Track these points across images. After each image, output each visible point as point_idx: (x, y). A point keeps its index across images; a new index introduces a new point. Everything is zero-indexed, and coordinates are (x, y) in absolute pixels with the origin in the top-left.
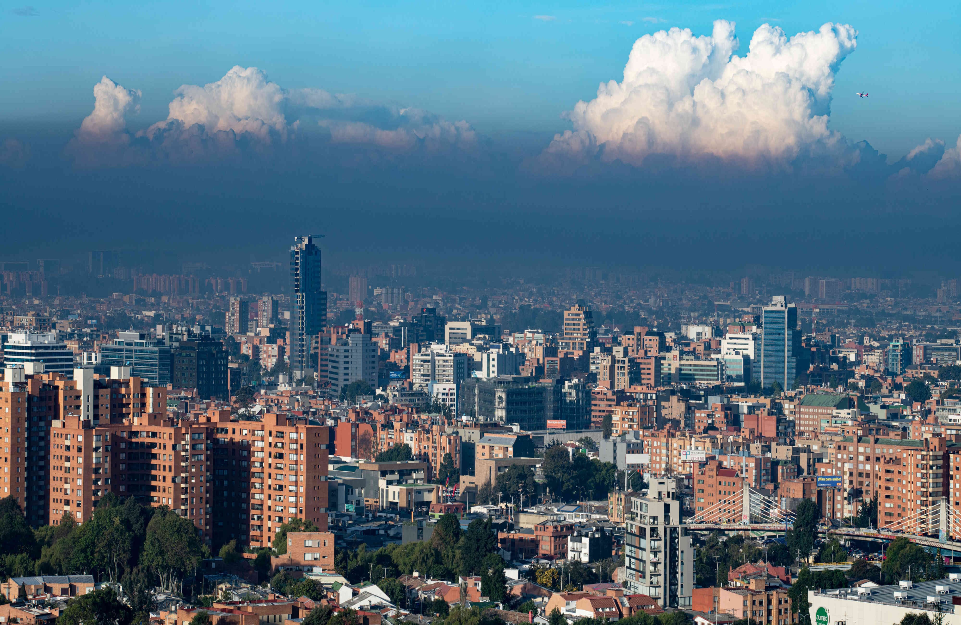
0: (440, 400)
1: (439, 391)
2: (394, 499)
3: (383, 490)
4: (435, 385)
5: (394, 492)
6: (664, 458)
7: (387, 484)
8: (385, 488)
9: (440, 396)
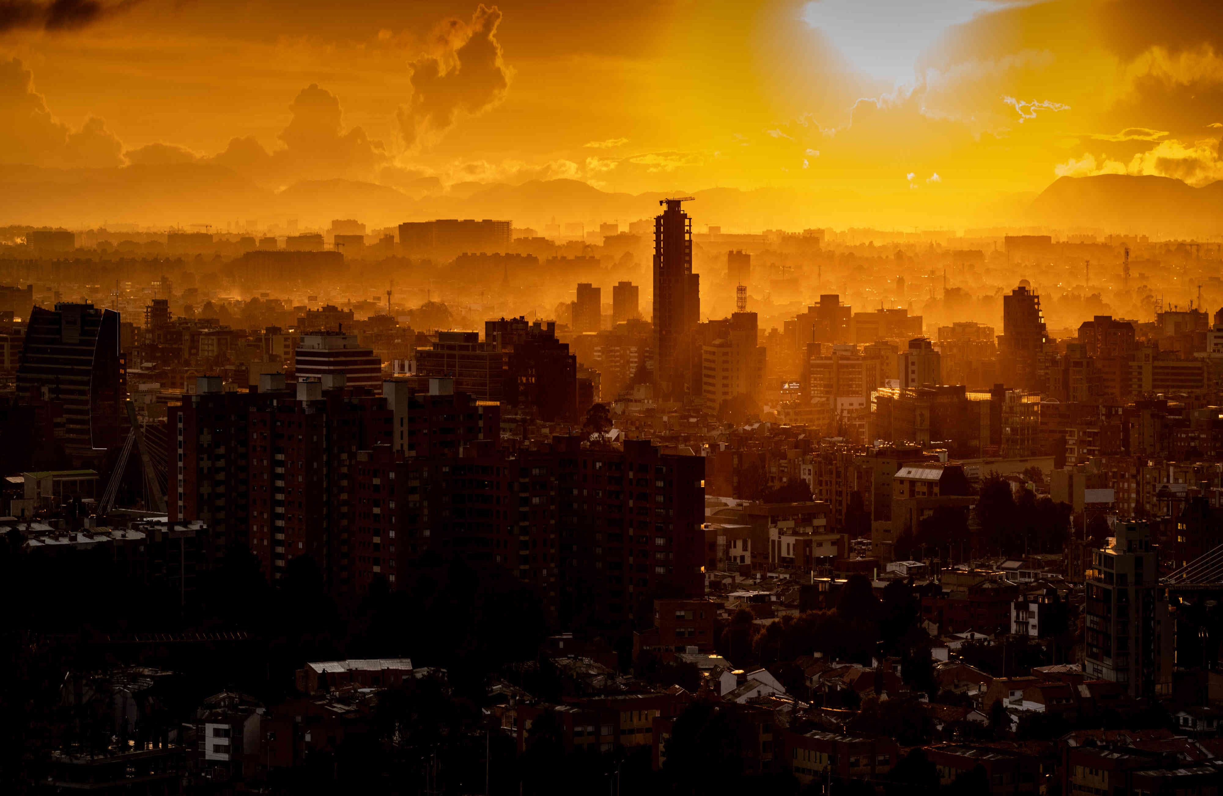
0: (846, 420)
1: (844, 407)
2: (788, 554)
3: (773, 541)
4: (838, 399)
5: (788, 545)
6: (1134, 495)
7: (779, 533)
8: (776, 539)
9: (845, 414)
